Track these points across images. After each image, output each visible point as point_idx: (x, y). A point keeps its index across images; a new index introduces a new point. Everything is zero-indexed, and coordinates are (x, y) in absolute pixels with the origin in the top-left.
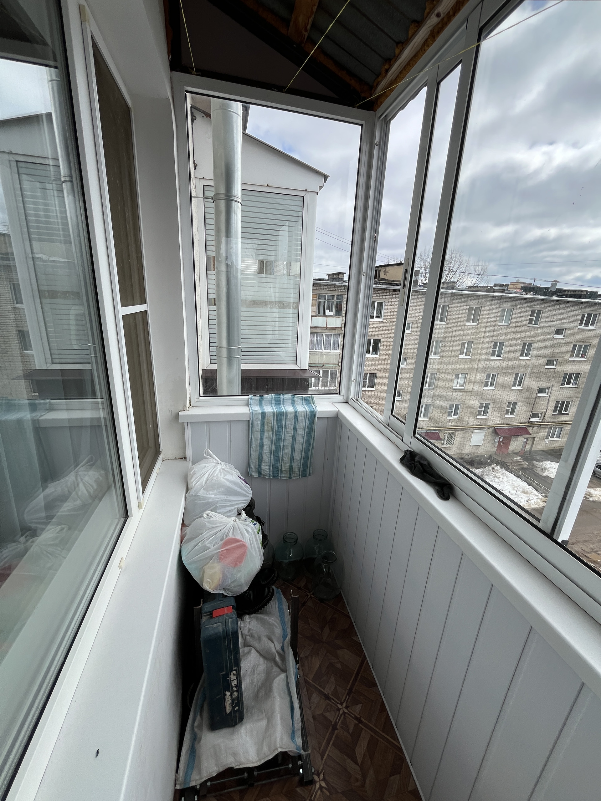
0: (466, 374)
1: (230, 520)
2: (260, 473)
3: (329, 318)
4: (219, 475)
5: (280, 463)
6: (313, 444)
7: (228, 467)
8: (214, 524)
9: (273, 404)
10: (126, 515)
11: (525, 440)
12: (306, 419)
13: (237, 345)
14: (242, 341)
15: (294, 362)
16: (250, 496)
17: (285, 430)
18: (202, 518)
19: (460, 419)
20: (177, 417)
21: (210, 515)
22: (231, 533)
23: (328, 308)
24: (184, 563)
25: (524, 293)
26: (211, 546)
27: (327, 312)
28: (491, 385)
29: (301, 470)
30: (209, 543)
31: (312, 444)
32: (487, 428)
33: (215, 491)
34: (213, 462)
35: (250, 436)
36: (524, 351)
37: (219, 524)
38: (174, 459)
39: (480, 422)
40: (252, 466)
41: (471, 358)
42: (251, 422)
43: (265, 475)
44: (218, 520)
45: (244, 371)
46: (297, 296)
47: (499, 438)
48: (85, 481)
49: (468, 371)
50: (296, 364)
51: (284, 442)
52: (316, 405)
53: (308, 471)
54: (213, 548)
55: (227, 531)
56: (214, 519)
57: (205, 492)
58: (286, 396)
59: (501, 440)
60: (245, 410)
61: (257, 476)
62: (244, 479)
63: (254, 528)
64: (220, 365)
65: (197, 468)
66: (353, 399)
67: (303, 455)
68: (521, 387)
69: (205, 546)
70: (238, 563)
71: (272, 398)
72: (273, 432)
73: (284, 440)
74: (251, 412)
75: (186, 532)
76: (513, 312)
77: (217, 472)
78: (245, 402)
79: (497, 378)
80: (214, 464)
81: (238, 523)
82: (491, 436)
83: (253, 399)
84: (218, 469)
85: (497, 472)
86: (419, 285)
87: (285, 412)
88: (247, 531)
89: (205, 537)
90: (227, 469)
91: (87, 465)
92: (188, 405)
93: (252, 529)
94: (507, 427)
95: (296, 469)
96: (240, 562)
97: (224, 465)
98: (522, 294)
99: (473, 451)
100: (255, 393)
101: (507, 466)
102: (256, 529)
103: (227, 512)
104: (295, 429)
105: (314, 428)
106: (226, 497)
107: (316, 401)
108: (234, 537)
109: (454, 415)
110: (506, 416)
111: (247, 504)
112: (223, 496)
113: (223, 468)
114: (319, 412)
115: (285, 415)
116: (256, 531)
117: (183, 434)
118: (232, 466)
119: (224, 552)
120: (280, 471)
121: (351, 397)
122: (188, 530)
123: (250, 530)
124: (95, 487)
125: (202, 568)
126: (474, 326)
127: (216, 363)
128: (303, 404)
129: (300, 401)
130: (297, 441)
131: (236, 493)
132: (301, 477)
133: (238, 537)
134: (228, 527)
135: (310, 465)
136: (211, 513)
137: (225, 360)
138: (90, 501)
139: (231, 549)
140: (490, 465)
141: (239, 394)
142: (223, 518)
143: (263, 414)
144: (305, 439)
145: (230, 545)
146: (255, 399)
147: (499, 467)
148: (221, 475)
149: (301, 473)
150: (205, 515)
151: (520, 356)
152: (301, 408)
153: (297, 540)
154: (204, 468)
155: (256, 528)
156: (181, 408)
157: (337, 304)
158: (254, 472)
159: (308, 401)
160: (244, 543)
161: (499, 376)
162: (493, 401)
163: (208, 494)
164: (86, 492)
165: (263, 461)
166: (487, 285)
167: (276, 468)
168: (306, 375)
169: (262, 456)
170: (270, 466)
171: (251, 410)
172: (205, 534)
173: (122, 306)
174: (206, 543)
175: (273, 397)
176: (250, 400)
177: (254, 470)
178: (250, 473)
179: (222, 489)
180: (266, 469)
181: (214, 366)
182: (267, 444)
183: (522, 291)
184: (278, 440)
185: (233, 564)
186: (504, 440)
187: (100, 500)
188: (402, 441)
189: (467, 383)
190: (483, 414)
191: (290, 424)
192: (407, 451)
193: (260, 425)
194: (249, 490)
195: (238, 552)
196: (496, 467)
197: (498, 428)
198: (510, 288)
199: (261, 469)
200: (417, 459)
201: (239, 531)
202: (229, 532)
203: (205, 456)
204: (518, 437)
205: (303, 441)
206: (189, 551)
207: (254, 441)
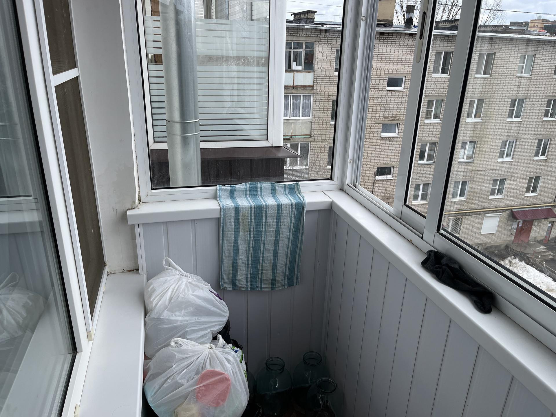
0: (474, 142)
1: (205, 347)
2: (234, 285)
3: (296, 74)
4: (186, 291)
5: (260, 271)
6: (301, 244)
7: (195, 279)
8: (185, 354)
9: (248, 196)
10: (74, 349)
11: (550, 225)
12: (292, 213)
13: (194, 119)
14: (200, 111)
15: (265, 137)
16: (227, 315)
17: (265, 228)
18: (170, 348)
19: (467, 202)
20: (124, 217)
21: (180, 342)
22: (208, 363)
23: (295, 60)
24: (151, 405)
25: (548, 34)
26: (184, 381)
27: (294, 66)
28: (507, 156)
29: (286, 278)
30: (181, 379)
31: (299, 244)
32: (502, 211)
33: (183, 311)
34: (177, 275)
35: (221, 238)
36: (549, 110)
37: (191, 354)
38: (123, 272)
39: (493, 203)
40: (224, 277)
41: (482, 121)
42: (222, 220)
43: (241, 287)
44: (190, 348)
45: (204, 151)
46: (265, 48)
47: (517, 224)
48: (9, 306)
49: (478, 138)
50: (267, 140)
51: (264, 243)
52: (303, 194)
53: (295, 278)
54: (186, 385)
55: (202, 362)
56: (184, 347)
57: (170, 313)
58: (264, 185)
59: (520, 225)
60: (212, 205)
61: (231, 289)
62: (216, 293)
63: (236, 356)
64: (172, 144)
65: (156, 283)
66: (350, 184)
67: (288, 260)
68: (545, 157)
69: (177, 382)
70: (220, 401)
71: (247, 188)
72: (250, 232)
73: (264, 241)
74: (222, 207)
75: (149, 366)
76: (535, 59)
77: (183, 286)
78: (212, 194)
79: (515, 146)
80: (178, 277)
81: (215, 350)
82: (508, 221)
83: (222, 190)
84: (184, 283)
85: (515, 266)
86: (413, 25)
87: (265, 206)
88: (228, 361)
89: (175, 370)
90: (194, 283)
91: (10, 287)
92: (137, 201)
93: (234, 357)
94: (527, 209)
95: (280, 277)
96: (223, 400)
97: (191, 278)
98: (546, 36)
99: (484, 242)
100: (223, 182)
101: (528, 258)
102: (239, 357)
103: (199, 338)
104: (278, 226)
105: (301, 224)
106: (197, 318)
107: (302, 189)
108: (212, 369)
109: (460, 196)
110: (527, 195)
111: (224, 325)
112: (193, 318)
113: (190, 281)
114: (308, 203)
115: (265, 209)
116: (238, 360)
117: (133, 238)
118: (199, 278)
119: (201, 388)
120: (259, 280)
121: (347, 183)
122: (151, 363)
123: (231, 358)
124: (25, 314)
125: (175, 410)
126: (486, 78)
127: (166, 142)
128: (286, 194)
129: (282, 190)
130: (280, 242)
131: (209, 313)
132: (286, 287)
133: (218, 369)
134: (203, 356)
135: (297, 271)
136: (180, 340)
137: (178, 139)
138: (20, 333)
139: (210, 384)
140: (507, 257)
141: (198, 184)
142: (195, 346)
143: (237, 209)
144: (291, 239)
145: (208, 379)
146: (225, 190)
147: (517, 260)
148: (188, 291)
149: (286, 282)
150: (173, 344)
151: (545, 116)
152: (285, 200)
153: (284, 367)
154: (164, 283)
155: (239, 355)
156: (128, 206)
157: (306, 54)
158: (227, 283)
159: (293, 190)
160: (226, 376)
161: (518, 143)
162: (511, 176)
163: (174, 316)
164: (13, 322)
165: (238, 270)
166: (501, 24)
167: (254, 276)
168: (281, 155)
169: (237, 263)
170: (247, 275)
171: (221, 205)
172: (175, 367)
173: (54, 73)
174: (178, 379)
175: (248, 186)
176: (218, 192)
177: (226, 281)
178: (222, 285)
179: (192, 309)
180: (242, 279)
181: (163, 146)
182: (242, 247)
183: (546, 31)
184: (257, 241)
185: (214, 403)
186: (523, 225)
187: (33, 331)
188: (422, 238)
189: (477, 155)
190: (497, 193)
191: (271, 221)
192: (431, 251)
193: (233, 223)
194: (225, 307)
195: (221, 387)
196: (514, 260)
197: (516, 210)
198: (531, 27)
199: (236, 279)
200: (444, 261)
201: (218, 362)
202: (205, 363)
203: (164, 268)
204: (541, 221)
205: (289, 241)
206: (155, 390)
207: (226, 244)
